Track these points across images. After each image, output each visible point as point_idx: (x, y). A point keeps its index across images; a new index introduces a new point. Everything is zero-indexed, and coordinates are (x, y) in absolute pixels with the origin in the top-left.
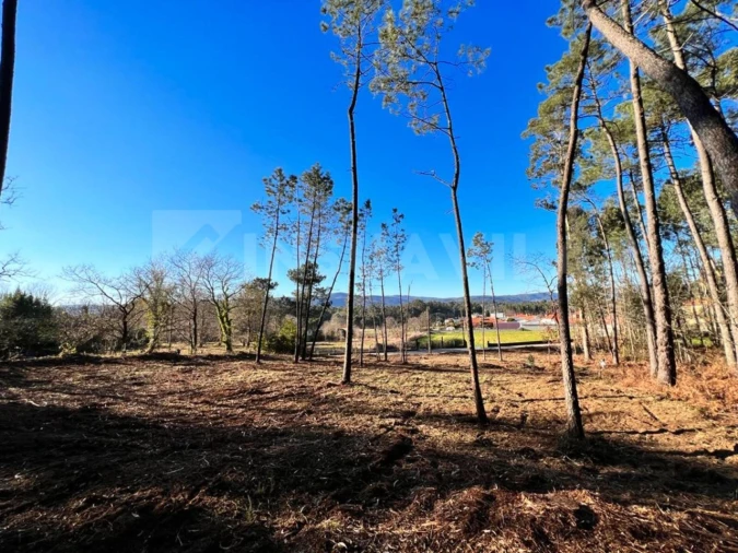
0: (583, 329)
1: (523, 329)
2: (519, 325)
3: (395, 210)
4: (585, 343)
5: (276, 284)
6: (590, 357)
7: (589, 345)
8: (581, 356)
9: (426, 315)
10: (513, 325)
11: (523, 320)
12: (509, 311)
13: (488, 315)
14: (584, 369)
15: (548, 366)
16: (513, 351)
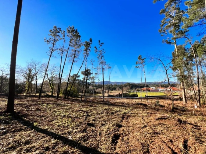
0: (183, 90)
1: (160, 92)
2: (159, 91)
3: (99, 41)
4: (183, 96)
5: (80, 76)
6: (186, 102)
7: (185, 97)
8: (182, 102)
9: (128, 87)
10: (157, 90)
11: (161, 89)
12: (157, 87)
13: (150, 88)
14: (184, 107)
15: (166, 105)
16: (154, 99)
